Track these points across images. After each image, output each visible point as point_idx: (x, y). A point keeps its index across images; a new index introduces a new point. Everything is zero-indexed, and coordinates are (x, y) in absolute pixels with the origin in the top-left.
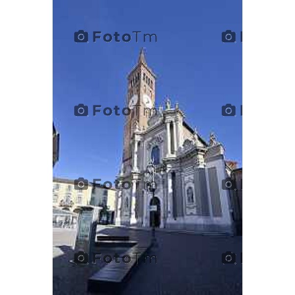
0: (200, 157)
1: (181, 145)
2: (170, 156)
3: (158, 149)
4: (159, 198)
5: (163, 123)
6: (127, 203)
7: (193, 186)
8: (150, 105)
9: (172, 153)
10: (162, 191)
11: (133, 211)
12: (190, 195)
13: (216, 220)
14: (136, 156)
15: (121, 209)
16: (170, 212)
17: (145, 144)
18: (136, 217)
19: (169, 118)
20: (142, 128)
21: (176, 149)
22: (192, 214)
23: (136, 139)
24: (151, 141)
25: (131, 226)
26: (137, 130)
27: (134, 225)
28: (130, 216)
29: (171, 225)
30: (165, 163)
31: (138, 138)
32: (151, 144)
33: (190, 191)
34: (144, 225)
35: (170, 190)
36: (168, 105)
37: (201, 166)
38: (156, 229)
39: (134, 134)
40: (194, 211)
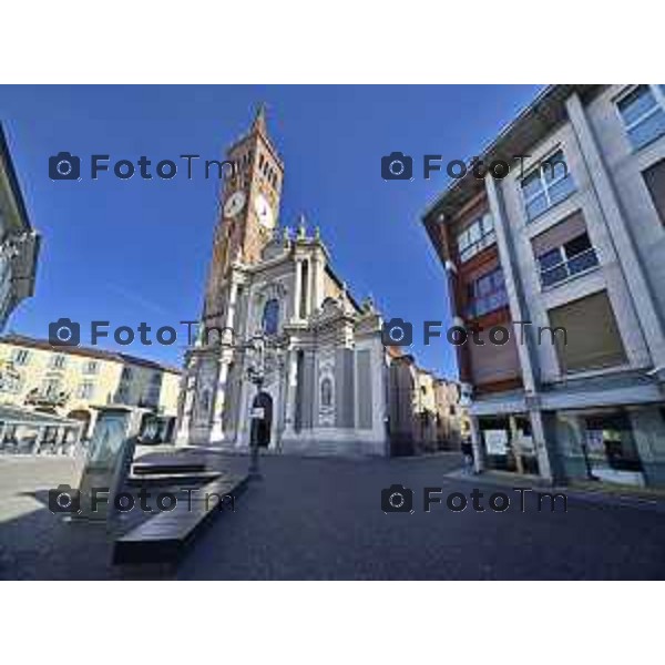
0: (348, 330)
1: (319, 305)
2: (297, 321)
3: (277, 307)
4: (272, 394)
5: (290, 259)
6: (206, 402)
7: (330, 376)
8: (269, 221)
9: (302, 316)
10: (277, 383)
11: (218, 419)
12: (326, 393)
13: (363, 435)
14: (231, 312)
15: (191, 413)
16: (289, 421)
17: (251, 293)
18: (224, 429)
19: (302, 254)
20: (248, 260)
21: (308, 311)
22: (327, 425)
23: (234, 279)
24: (264, 288)
25: (209, 445)
26: (238, 263)
27: (216, 444)
28: (210, 427)
29: (292, 443)
30: (288, 332)
31: (238, 278)
32: (264, 293)
34: (238, 444)
35: (293, 382)
36: (303, 231)
37: (348, 346)
38: (262, 450)
39: (230, 270)
40: (331, 420)
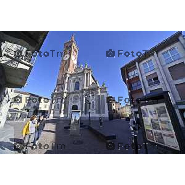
0: (99, 90)
1: (91, 84)
2: (85, 88)
3: (79, 84)
4: (78, 105)
5: (83, 72)
6: (59, 107)
7: (95, 101)
9: (86, 86)
11: (62, 112)
14: (66, 84)
15: (54, 110)
16: (83, 112)
18: (64, 114)
19: (86, 72)
20: (70, 71)
21: (88, 85)
22: (93, 113)
23: (67, 76)
25: (60, 118)
26: (68, 72)
27: (62, 118)
28: (60, 114)
29: (84, 117)
30: (83, 90)
33: (93, 103)
34: (68, 118)
35: (84, 102)
36: (86, 66)
37: (99, 94)
39: (66, 74)
